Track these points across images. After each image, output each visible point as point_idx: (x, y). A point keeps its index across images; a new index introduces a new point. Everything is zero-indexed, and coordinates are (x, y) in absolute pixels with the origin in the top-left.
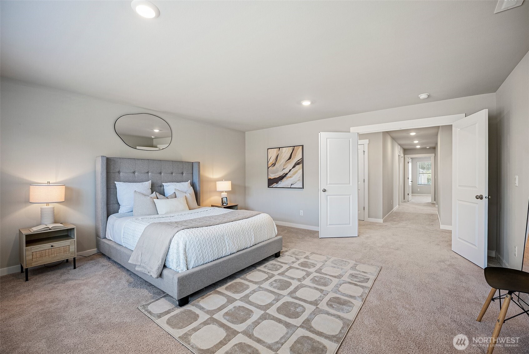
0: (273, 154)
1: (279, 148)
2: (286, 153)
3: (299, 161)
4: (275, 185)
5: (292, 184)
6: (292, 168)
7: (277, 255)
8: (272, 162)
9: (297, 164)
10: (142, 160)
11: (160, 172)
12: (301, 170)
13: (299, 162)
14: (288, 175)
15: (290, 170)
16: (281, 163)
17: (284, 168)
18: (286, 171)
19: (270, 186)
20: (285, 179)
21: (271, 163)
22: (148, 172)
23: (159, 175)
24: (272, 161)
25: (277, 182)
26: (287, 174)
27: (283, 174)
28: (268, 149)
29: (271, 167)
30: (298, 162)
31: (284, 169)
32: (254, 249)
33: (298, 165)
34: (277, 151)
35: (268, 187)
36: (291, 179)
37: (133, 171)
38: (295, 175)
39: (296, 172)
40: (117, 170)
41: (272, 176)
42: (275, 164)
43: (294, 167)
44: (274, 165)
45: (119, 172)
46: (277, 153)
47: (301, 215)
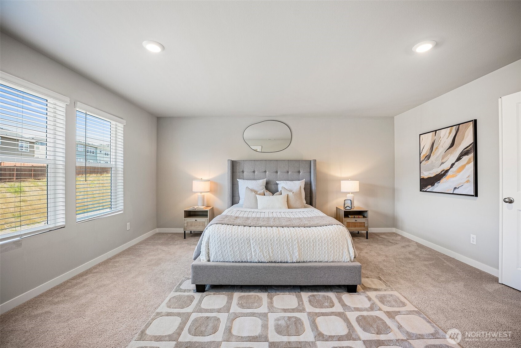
0: (427, 140)
1: (436, 131)
2: (445, 138)
3: (468, 149)
4: (430, 188)
5: (455, 188)
6: (456, 162)
7: (352, 289)
8: (426, 154)
9: (465, 153)
10: (261, 161)
11: (276, 171)
12: (472, 164)
13: (468, 151)
14: (450, 173)
15: (453, 165)
16: (438, 154)
17: (443, 161)
18: (446, 166)
19: (423, 190)
20: (444, 180)
21: (424, 155)
22: (266, 171)
23: (275, 174)
24: (425, 152)
25: (433, 185)
26: (447, 171)
27: (442, 172)
28: (420, 135)
29: (424, 161)
30: (466, 150)
31: (443, 163)
32: (295, 267)
33: (466, 156)
34: (432, 136)
35: (421, 191)
36: (454, 179)
37: (253, 171)
38: (462, 173)
39: (464, 166)
40: (241, 170)
41: (426, 175)
42: (430, 155)
43: (459, 159)
44: (428, 157)
45: (243, 172)
46: (432, 139)
47: (472, 242)
